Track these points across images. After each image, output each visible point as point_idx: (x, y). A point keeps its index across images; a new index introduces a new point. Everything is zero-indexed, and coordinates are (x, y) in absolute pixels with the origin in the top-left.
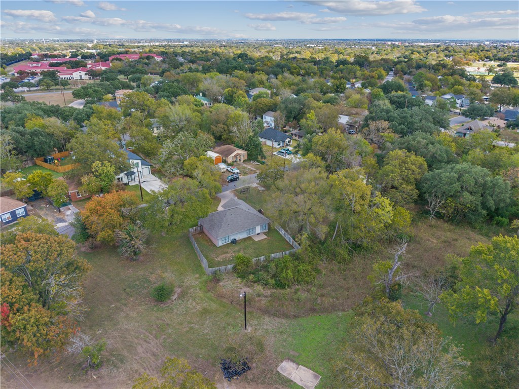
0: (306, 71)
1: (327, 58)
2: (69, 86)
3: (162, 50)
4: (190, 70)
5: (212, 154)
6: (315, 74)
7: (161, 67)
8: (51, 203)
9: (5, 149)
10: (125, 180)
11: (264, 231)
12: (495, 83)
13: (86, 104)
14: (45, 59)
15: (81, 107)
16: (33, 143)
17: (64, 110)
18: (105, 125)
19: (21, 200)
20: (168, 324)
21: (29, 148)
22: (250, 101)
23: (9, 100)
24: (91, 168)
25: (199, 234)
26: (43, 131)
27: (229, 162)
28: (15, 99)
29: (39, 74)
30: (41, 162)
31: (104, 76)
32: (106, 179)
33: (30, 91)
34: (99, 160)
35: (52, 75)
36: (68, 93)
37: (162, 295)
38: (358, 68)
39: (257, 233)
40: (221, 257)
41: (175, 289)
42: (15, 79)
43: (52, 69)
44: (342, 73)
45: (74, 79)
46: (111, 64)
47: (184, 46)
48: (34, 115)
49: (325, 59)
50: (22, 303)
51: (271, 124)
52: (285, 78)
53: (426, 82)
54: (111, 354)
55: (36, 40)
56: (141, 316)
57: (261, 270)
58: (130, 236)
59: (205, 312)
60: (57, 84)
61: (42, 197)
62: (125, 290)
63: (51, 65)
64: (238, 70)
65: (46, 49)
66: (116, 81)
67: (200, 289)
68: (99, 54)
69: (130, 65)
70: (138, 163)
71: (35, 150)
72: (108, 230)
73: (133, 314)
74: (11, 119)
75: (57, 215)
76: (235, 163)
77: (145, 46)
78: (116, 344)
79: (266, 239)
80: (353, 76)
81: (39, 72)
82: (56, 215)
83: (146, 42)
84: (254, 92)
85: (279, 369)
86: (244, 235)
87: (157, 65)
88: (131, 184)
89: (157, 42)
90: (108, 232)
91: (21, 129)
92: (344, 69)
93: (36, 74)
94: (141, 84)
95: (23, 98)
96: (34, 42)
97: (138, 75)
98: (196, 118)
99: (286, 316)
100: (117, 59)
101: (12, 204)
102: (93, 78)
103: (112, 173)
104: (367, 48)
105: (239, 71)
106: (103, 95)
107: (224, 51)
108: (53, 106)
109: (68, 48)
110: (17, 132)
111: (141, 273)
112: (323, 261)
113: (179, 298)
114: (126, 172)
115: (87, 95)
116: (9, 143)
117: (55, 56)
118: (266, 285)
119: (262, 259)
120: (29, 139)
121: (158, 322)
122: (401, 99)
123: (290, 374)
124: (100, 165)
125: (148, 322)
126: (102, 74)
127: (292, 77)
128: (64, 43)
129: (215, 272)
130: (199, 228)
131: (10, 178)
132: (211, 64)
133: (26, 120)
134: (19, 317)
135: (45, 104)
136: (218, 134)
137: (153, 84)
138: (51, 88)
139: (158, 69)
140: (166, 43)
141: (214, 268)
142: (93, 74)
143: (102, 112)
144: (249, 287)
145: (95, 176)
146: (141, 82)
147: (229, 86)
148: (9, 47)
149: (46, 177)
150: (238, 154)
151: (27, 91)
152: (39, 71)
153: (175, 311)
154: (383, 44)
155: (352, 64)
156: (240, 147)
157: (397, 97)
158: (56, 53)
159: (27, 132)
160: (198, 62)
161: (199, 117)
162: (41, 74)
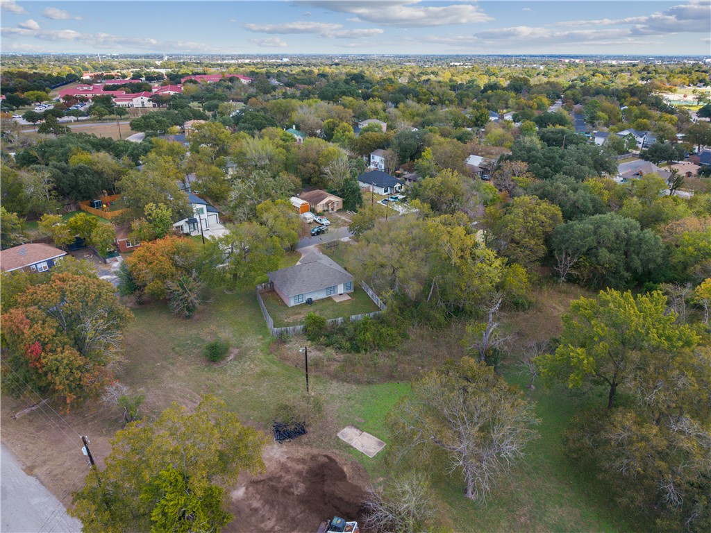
0: (440, 98)
1: (472, 81)
2: (127, 116)
3: (252, 69)
4: (285, 96)
5: (297, 202)
6: (451, 102)
7: (246, 92)
8: (95, 253)
9: (44, 188)
10: (186, 230)
11: (348, 291)
12: (702, 116)
13: (146, 137)
14: (99, 81)
15: (140, 141)
16: (77, 183)
17: (118, 144)
18: (166, 162)
19: (60, 248)
20: (218, 385)
21: (73, 188)
22: (356, 136)
23: (52, 132)
24: (143, 211)
25: (268, 292)
26: (89, 168)
27: (318, 212)
28: (59, 129)
29: (90, 100)
30: (86, 206)
31: (171, 103)
32: (161, 225)
33: (78, 121)
34: (154, 202)
35: (106, 101)
36: (125, 125)
37: (215, 354)
38: (513, 94)
39: (339, 293)
40: (291, 318)
41: (231, 349)
42: (60, 106)
43: (106, 93)
44: (488, 101)
45: (135, 106)
46: (182, 88)
47: (281, 65)
48: (80, 148)
49: (469, 82)
50: (55, 345)
51: (381, 166)
52: (408, 107)
53: (600, 114)
54: (152, 412)
55: (89, 56)
56: (189, 376)
57: (337, 333)
58: (183, 288)
59: (264, 374)
60: (111, 113)
61: (86, 246)
62: (174, 348)
63: (107, 88)
64: (347, 96)
65: (101, 68)
66: (187, 110)
67: (262, 351)
68: (169, 75)
69: (207, 90)
70: (202, 209)
71: (79, 191)
72: (158, 281)
73: (181, 373)
74: (52, 155)
75: (102, 267)
76: (326, 213)
77: (231, 65)
78: (158, 402)
79: (350, 300)
80: (504, 105)
81: (90, 98)
82: (100, 266)
83: (232, 59)
84: (364, 125)
85: (339, 435)
86: (323, 295)
87: (242, 89)
88: (192, 234)
89: (247, 58)
90: (158, 283)
91: (63, 164)
92: (492, 96)
93: (86, 100)
94: (218, 113)
95: (68, 129)
96: (86, 59)
97: (215, 102)
98: (281, 155)
99: (358, 382)
100: (191, 81)
101: (50, 251)
102: (159, 106)
103: (168, 217)
104: (533, 68)
105: (347, 98)
106: (168, 127)
107: (335, 71)
108: (104, 139)
109: (130, 67)
110: (58, 168)
111: (194, 332)
112: (414, 326)
113: (235, 359)
114: (187, 219)
115: (148, 127)
116: (48, 181)
117: (112, 77)
118: (340, 349)
119: (340, 321)
120: (72, 177)
121: (207, 382)
122: (559, 135)
123: (350, 440)
124: (154, 208)
125: (196, 382)
126: (170, 100)
127: (418, 106)
128: (125, 60)
129: (281, 334)
130: (269, 285)
131: (48, 220)
132: (313, 88)
133: (70, 154)
134: (51, 357)
135: (94, 137)
136: (307, 176)
137: (234, 114)
138: (103, 118)
139: (243, 94)
140: (259, 60)
141: (280, 329)
142: (158, 100)
143: (162, 147)
144: (320, 350)
145: (147, 220)
146: (219, 110)
147: (332, 117)
148: (54, 65)
149: (90, 222)
150: (330, 201)
151: (75, 121)
152: (90, 95)
153: (229, 372)
154: (558, 62)
155: (504, 89)
156: (334, 193)
157: (552, 132)
158: (113, 73)
159: (71, 168)
160: (297, 85)
161: (283, 154)
162: (93, 100)
